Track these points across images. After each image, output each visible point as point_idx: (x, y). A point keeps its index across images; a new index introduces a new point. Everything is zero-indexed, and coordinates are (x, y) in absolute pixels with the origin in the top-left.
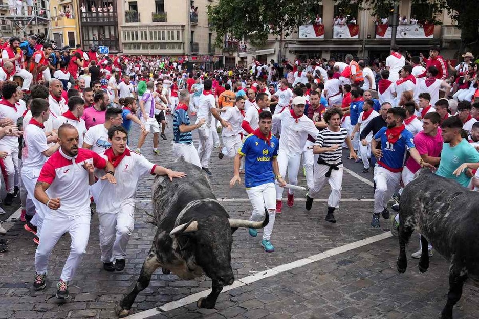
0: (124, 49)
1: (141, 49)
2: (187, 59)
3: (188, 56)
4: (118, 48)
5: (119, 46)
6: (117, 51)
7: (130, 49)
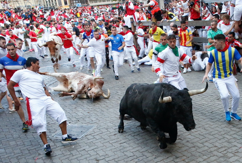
0: (90, 3)
1: (98, 2)
2: (120, 6)
3: (121, 4)
4: (87, 3)
5: (88, 2)
6: (87, 5)
7: (93, 3)
